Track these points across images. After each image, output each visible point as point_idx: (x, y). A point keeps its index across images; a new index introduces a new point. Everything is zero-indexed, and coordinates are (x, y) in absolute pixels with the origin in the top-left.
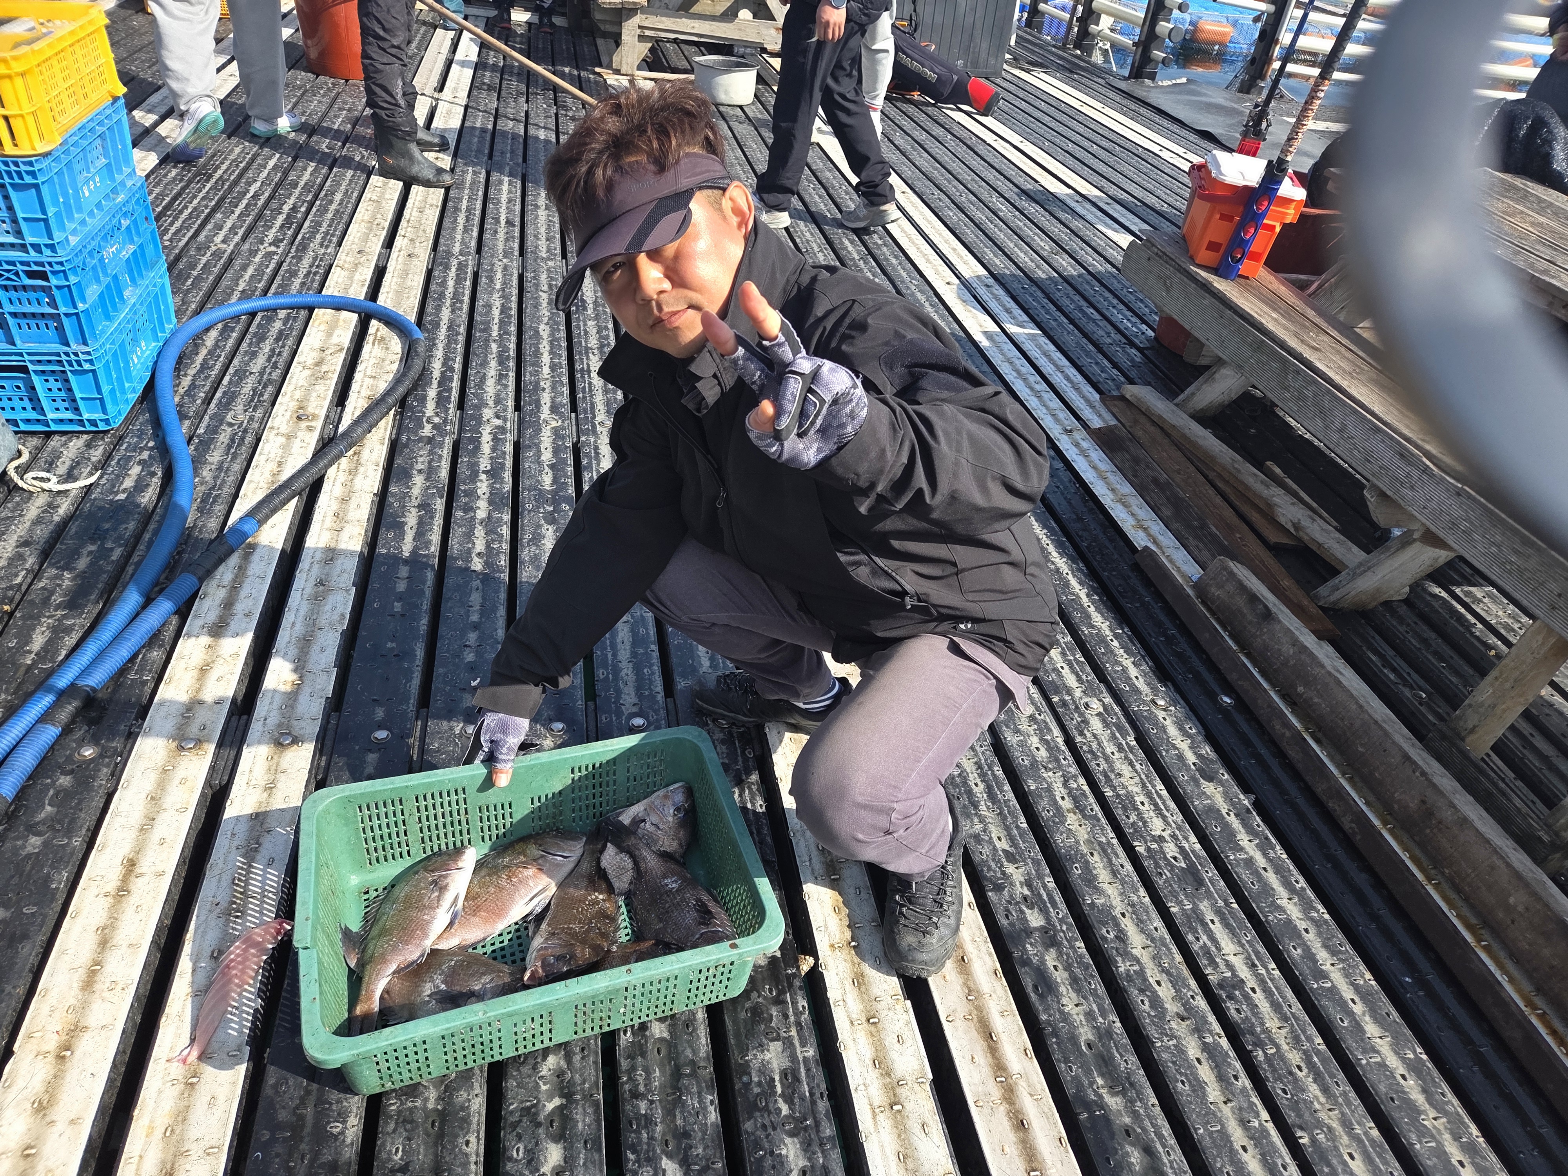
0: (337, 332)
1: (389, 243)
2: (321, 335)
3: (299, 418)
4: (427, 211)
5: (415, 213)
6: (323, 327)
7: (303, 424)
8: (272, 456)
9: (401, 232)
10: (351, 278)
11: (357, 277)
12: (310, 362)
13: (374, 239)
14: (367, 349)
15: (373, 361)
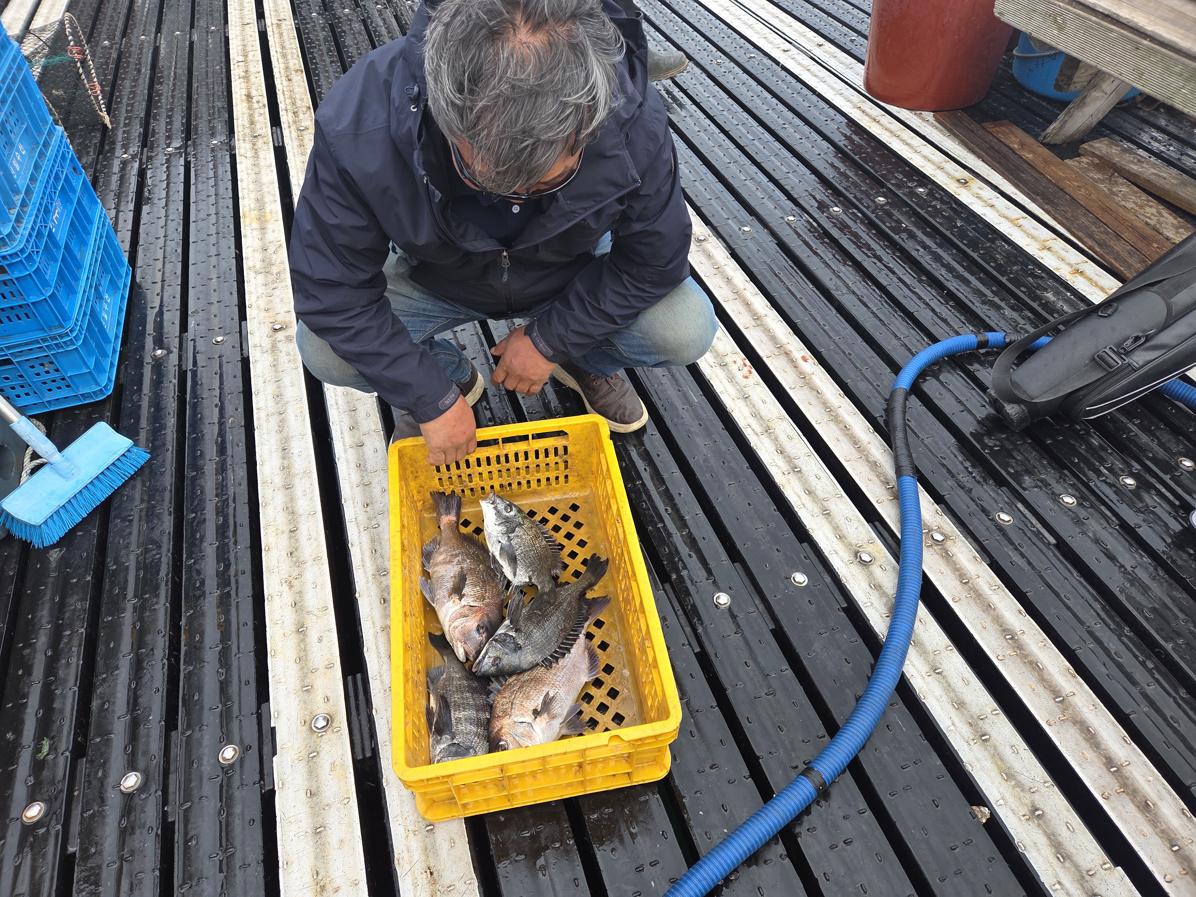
0: (270, 226)
2: (256, 234)
3: (274, 329)
4: (295, 78)
6: (255, 225)
7: (281, 335)
8: (266, 375)
10: (256, 166)
13: (261, 119)
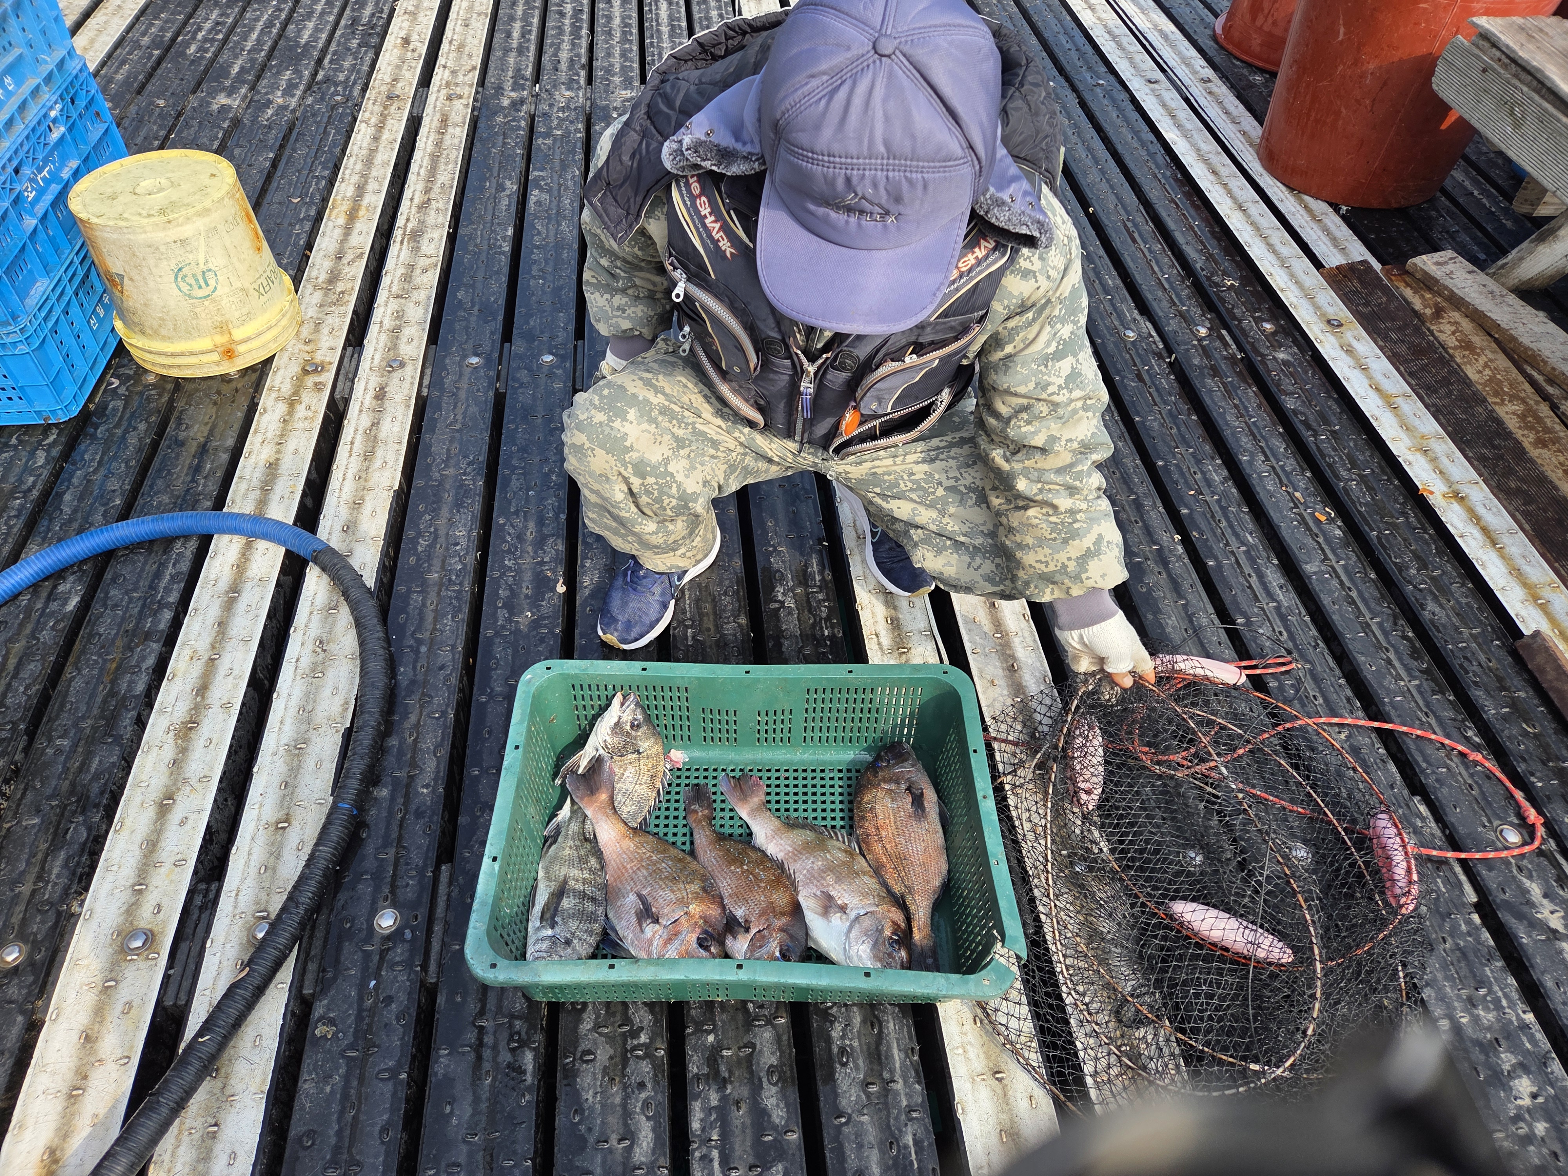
0: (359, 226)
1: (425, 80)
2: (338, 233)
3: (306, 372)
4: (474, 23)
5: (458, 29)
6: (341, 221)
7: (310, 381)
8: (270, 435)
9: (441, 61)
10: (376, 139)
11: (386, 136)
12: (323, 277)
13: (409, 74)
14: (394, 249)
15: (401, 271)
